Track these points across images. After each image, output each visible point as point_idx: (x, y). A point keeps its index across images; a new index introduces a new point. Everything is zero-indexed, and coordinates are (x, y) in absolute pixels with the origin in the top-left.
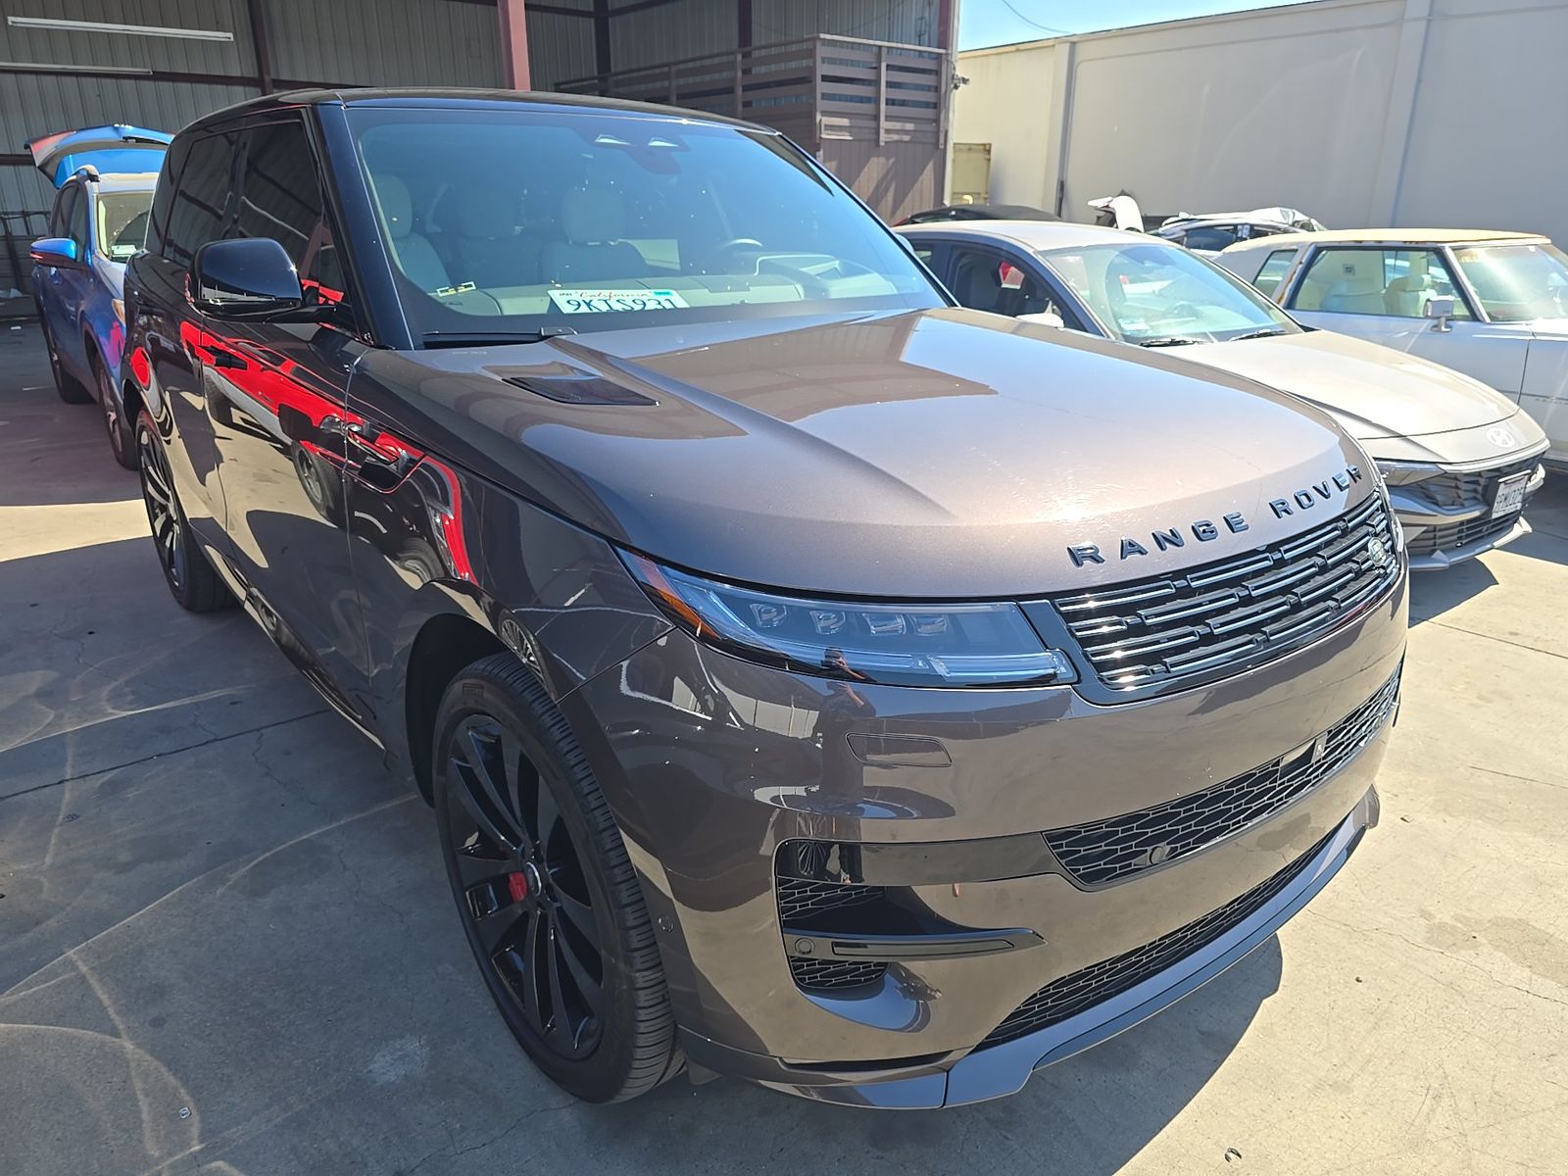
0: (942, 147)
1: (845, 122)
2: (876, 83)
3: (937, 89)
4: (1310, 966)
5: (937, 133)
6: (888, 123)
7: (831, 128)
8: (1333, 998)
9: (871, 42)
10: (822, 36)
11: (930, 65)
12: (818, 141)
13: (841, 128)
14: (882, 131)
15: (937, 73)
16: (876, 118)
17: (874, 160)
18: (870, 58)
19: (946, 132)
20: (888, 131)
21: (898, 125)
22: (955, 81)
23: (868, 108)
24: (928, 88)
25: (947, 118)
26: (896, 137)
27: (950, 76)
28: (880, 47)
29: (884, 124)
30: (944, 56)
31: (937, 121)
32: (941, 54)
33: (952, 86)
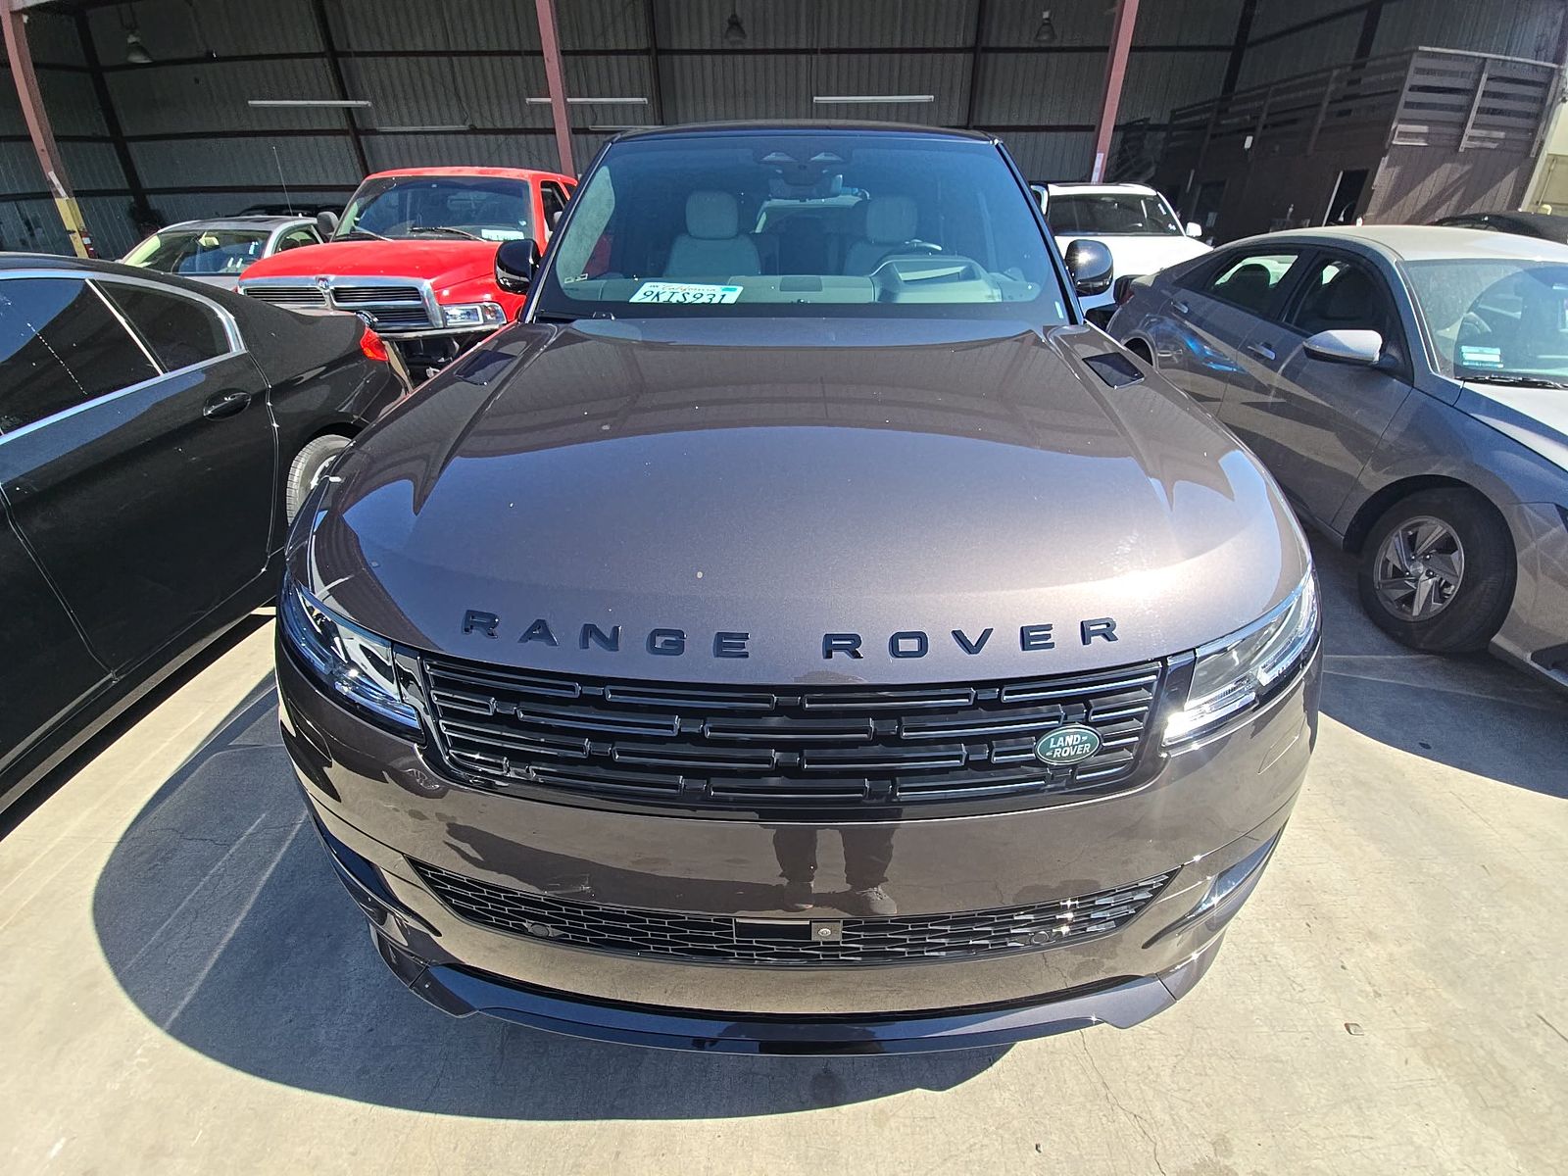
0: (1532, 156)
1: (1424, 129)
2: (1472, 92)
3: (1543, 100)
4: (1007, 1095)
5: (1530, 144)
6: (1474, 131)
7: (1405, 135)
8: (986, 1141)
9: (1476, 54)
10: (1420, 48)
11: (1539, 77)
12: (1387, 146)
13: (1417, 135)
14: (1465, 138)
15: (1546, 86)
16: (1463, 125)
17: (1448, 166)
18: (1471, 68)
19: (1542, 143)
20: (1471, 138)
21: (1483, 133)
22: (1564, 95)
23: (1458, 116)
24: (1534, 99)
25: (1546, 128)
26: (1477, 144)
27: (1560, 89)
28: (1485, 59)
29: (1469, 131)
30: (1556, 72)
31: (1534, 131)
32: (1552, 69)
33: (1560, 99)
